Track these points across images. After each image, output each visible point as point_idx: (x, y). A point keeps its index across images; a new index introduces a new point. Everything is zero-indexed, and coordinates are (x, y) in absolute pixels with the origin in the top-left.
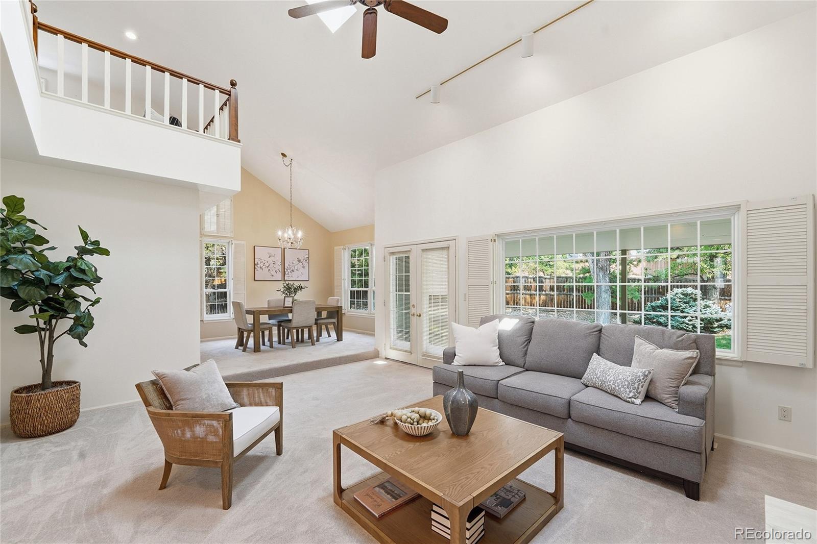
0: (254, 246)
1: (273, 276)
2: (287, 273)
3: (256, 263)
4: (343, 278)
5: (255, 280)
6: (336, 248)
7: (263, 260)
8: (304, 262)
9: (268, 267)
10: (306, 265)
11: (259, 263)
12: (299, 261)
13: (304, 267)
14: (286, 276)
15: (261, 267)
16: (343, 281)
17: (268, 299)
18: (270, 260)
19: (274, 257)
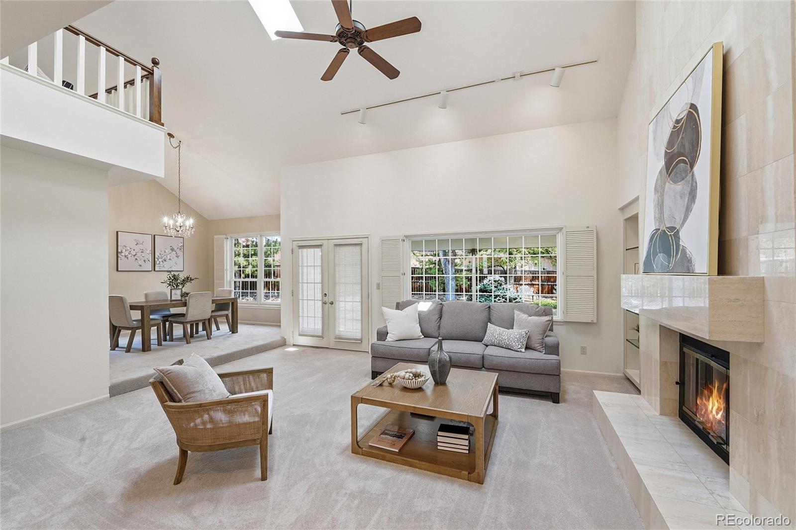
0: (117, 232)
1: (140, 266)
2: (158, 262)
3: (119, 251)
4: (225, 268)
5: (117, 270)
6: (215, 237)
7: (129, 249)
8: (178, 251)
9: (135, 256)
10: (180, 254)
11: (124, 251)
12: (172, 250)
13: (177, 257)
14: (156, 266)
15: (125, 256)
16: (225, 272)
17: (145, 293)
18: (137, 248)
19: (142, 244)
